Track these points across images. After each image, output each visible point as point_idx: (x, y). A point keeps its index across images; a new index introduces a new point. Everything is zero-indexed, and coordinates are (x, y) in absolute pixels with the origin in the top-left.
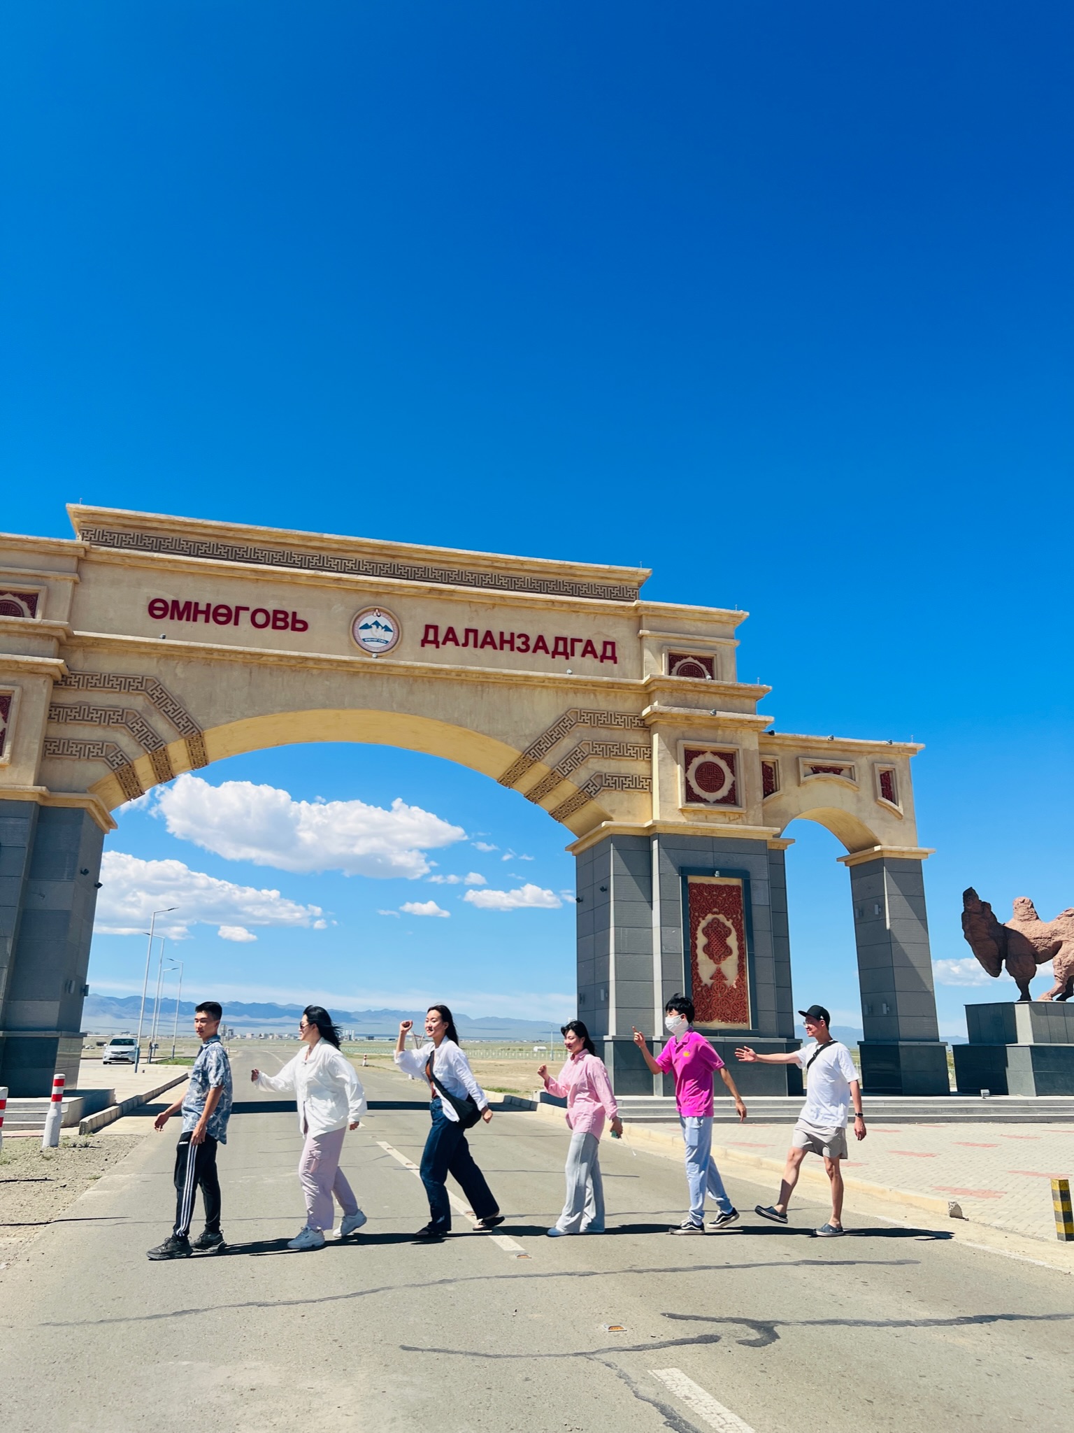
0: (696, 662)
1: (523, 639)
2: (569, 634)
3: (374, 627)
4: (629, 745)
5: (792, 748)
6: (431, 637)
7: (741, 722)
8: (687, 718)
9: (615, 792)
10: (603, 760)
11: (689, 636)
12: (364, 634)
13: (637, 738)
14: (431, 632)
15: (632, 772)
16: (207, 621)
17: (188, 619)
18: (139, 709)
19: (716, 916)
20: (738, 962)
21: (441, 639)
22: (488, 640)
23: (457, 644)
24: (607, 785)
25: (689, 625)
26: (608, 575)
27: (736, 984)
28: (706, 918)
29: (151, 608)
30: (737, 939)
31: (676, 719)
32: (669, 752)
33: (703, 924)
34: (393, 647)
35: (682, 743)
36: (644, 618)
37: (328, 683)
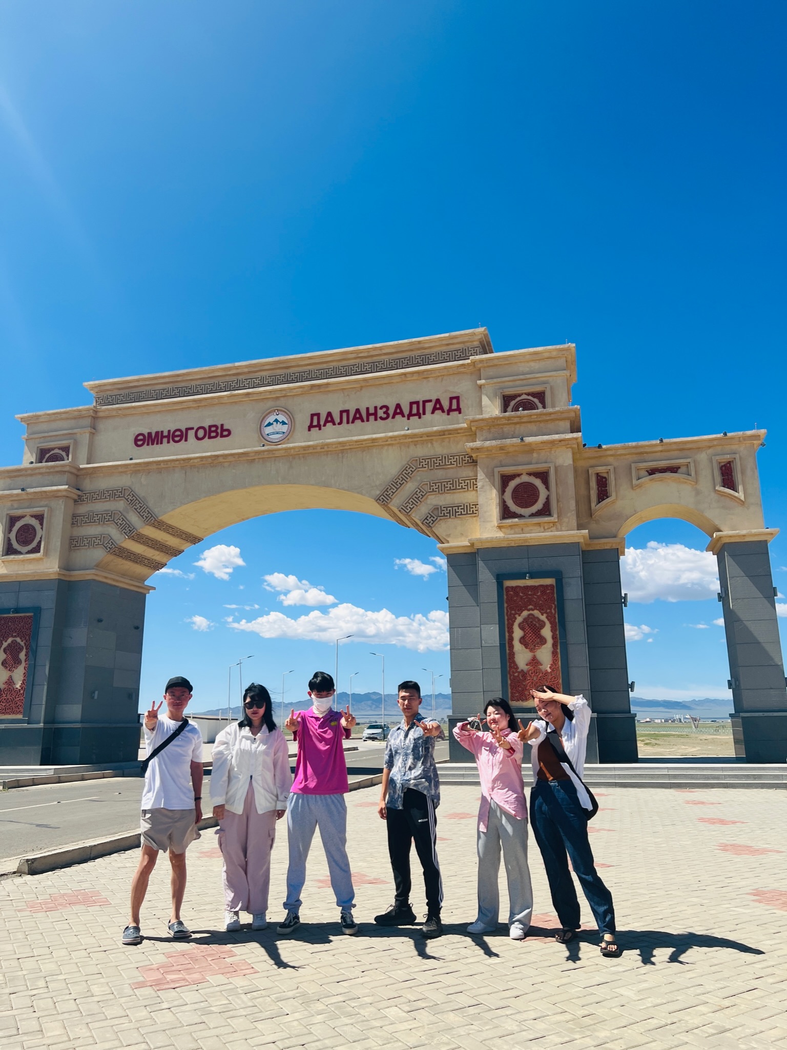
0: (530, 398)
1: (384, 410)
2: (420, 398)
3: (275, 423)
4: (460, 479)
5: (627, 456)
6: (315, 423)
7: (553, 442)
8: (502, 448)
9: (450, 520)
10: (439, 495)
11: (522, 377)
12: (268, 430)
13: (467, 472)
14: (315, 418)
15: (464, 501)
16: (168, 442)
17: (157, 444)
18: (121, 510)
19: (531, 612)
20: (552, 649)
21: (322, 423)
22: (358, 416)
23: (334, 424)
24: (443, 515)
25: (523, 368)
26: (451, 342)
27: (550, 668)
28: (522, 614)
29: (136, 440)
30: (552, 631)
31: (491, 451)
32: (487, 480)
33: (519, 619)
34: (287, 436)
35: (496, 470)
36: (482, 370)
37: (234, 471)
